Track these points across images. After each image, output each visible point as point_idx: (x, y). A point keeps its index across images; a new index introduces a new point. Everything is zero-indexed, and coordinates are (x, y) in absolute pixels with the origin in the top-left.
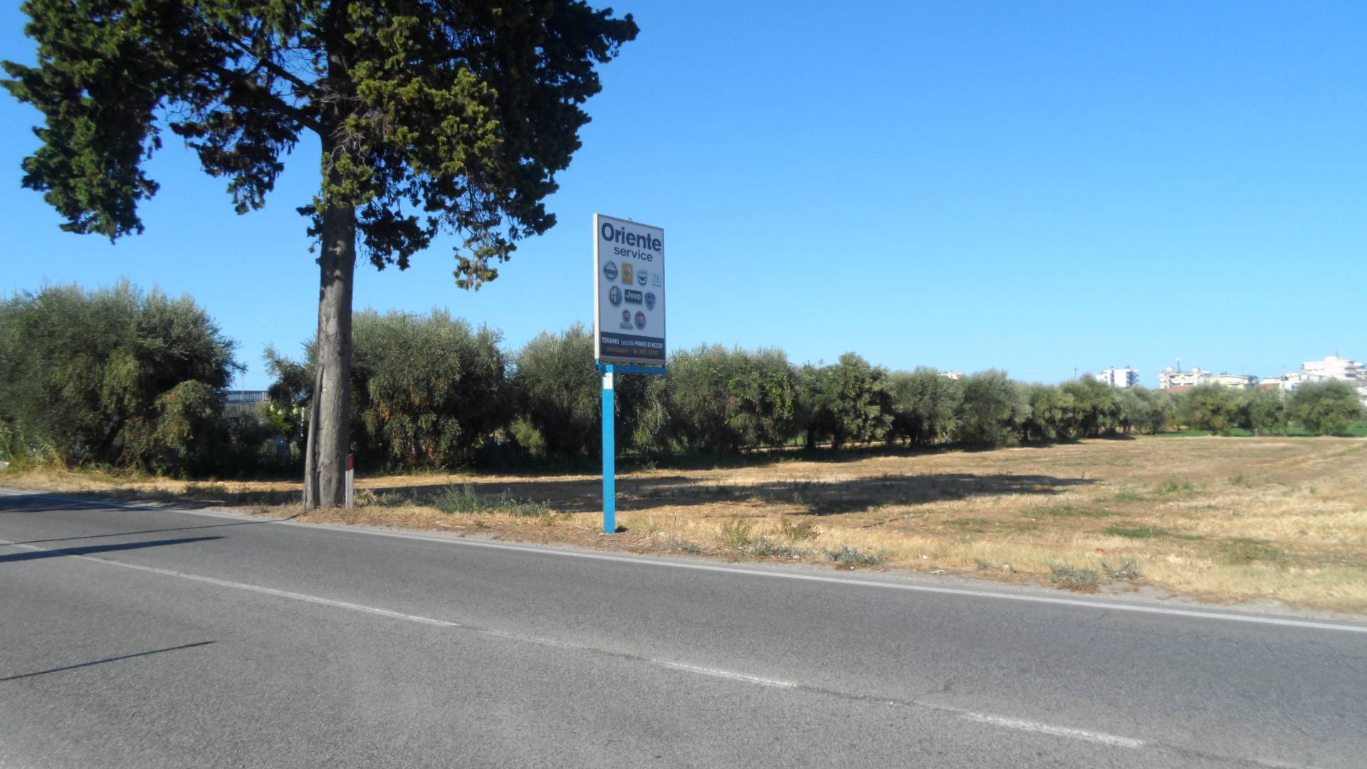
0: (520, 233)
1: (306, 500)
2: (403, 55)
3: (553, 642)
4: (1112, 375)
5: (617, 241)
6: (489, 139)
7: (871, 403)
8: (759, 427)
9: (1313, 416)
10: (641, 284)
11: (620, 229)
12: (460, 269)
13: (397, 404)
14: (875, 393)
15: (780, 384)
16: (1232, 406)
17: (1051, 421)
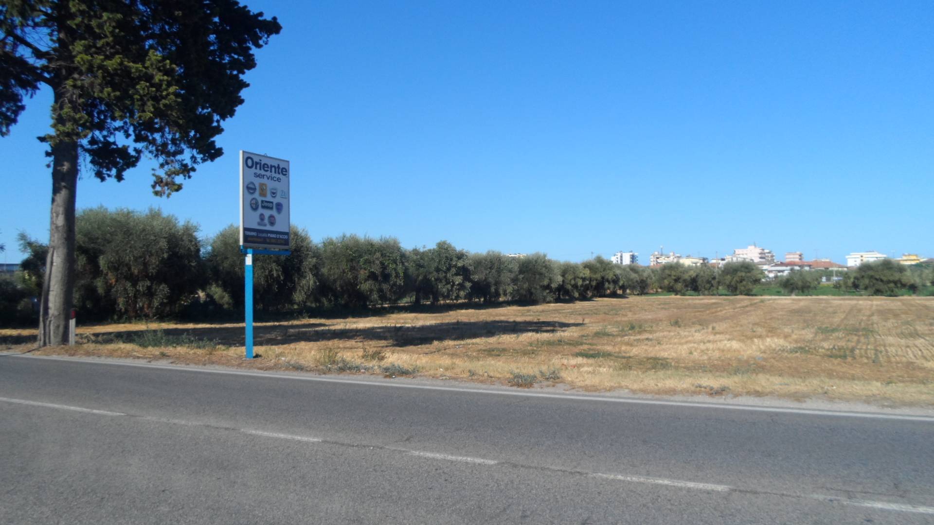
0: (199, 160)
1: (40, 340)
2: (111, 39)
3: (183, 422)
4: (621, 257)
5: (256, 168)
6: (171, 99)
7: (457, 274)
8: (380, 290)
9: (733, 283)
10: (273, 197)
11: (258, 161)
12: (156, 183)
13: (121, 274)
14: (459, 268)
15: (395, 261)
16: (686, 276)
17: (575, 286)
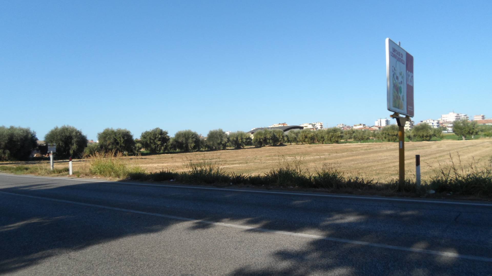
4: (381, 121)
7: (159, 141)
